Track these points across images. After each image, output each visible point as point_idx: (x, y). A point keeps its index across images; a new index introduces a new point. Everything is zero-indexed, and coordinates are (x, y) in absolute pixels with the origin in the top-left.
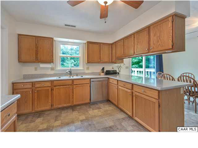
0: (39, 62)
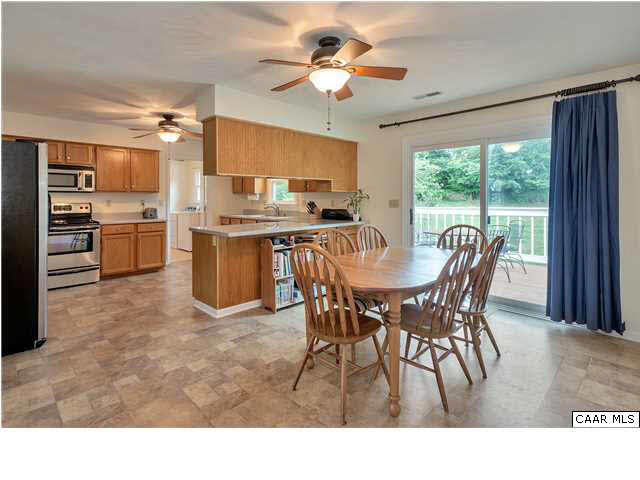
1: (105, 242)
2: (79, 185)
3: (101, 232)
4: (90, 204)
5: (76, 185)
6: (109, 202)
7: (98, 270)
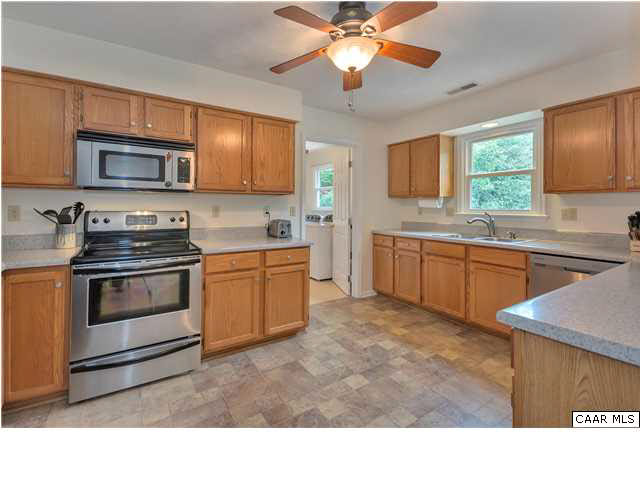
0: (416, 196)
1: (212, 288)
2: (168, 178)
3: (204, 267)
4: (187, 212)
5: (161, 178)
6: (216, 210)
7: (200, 346)
